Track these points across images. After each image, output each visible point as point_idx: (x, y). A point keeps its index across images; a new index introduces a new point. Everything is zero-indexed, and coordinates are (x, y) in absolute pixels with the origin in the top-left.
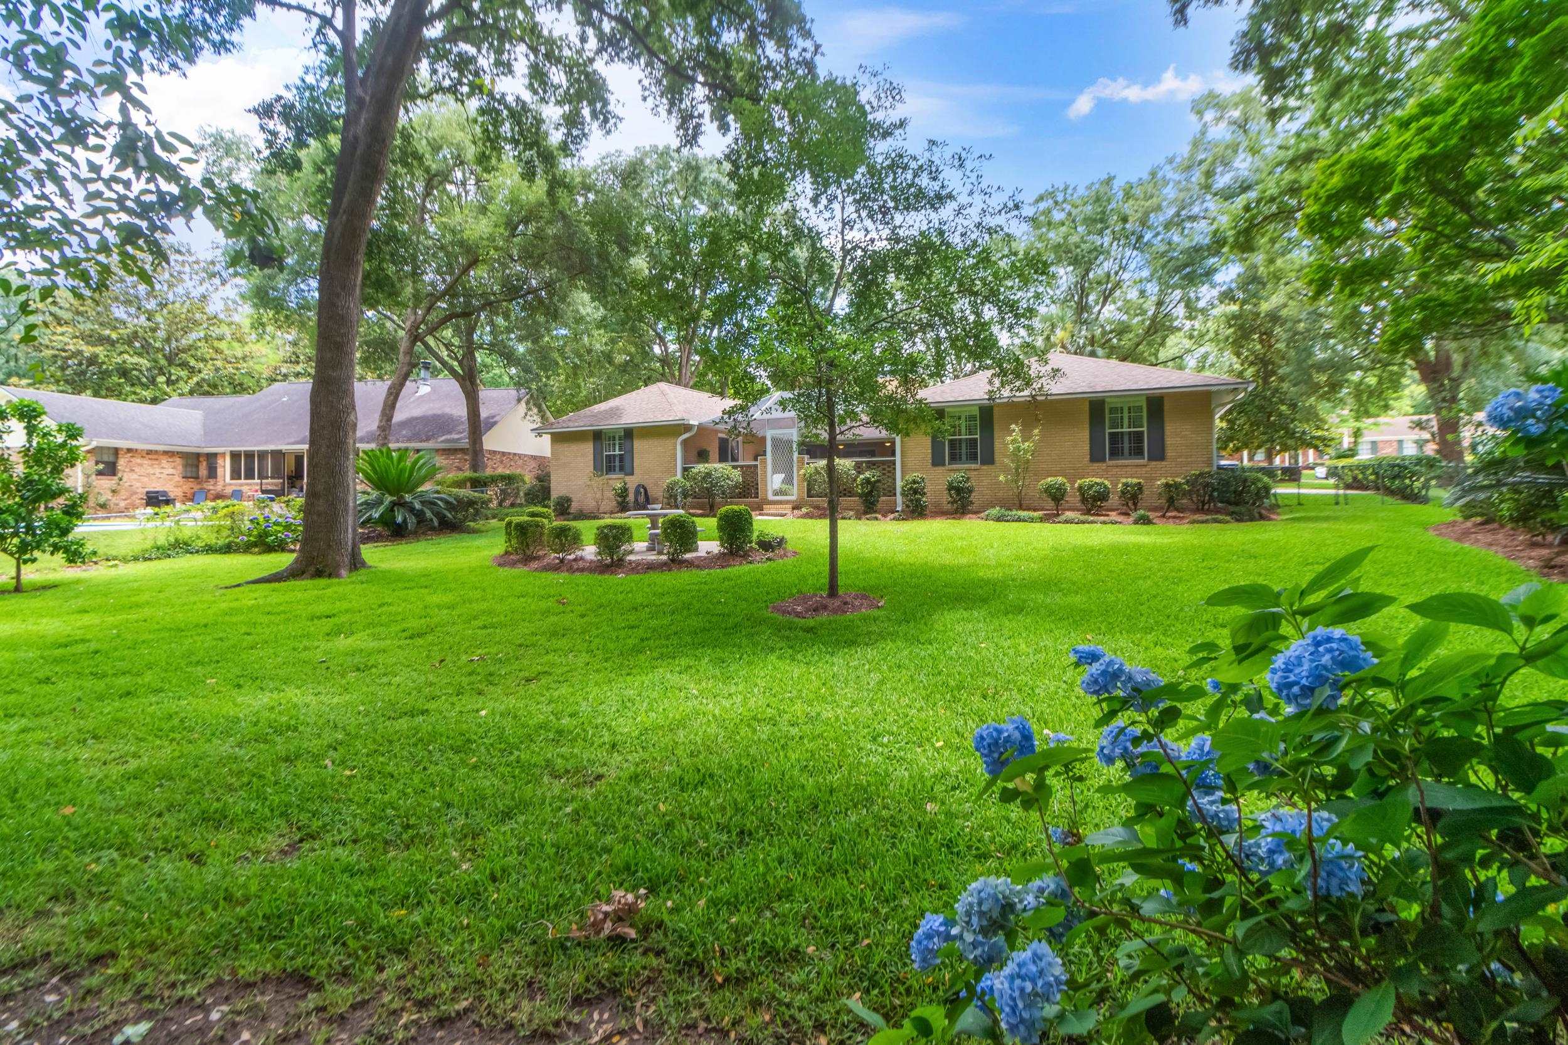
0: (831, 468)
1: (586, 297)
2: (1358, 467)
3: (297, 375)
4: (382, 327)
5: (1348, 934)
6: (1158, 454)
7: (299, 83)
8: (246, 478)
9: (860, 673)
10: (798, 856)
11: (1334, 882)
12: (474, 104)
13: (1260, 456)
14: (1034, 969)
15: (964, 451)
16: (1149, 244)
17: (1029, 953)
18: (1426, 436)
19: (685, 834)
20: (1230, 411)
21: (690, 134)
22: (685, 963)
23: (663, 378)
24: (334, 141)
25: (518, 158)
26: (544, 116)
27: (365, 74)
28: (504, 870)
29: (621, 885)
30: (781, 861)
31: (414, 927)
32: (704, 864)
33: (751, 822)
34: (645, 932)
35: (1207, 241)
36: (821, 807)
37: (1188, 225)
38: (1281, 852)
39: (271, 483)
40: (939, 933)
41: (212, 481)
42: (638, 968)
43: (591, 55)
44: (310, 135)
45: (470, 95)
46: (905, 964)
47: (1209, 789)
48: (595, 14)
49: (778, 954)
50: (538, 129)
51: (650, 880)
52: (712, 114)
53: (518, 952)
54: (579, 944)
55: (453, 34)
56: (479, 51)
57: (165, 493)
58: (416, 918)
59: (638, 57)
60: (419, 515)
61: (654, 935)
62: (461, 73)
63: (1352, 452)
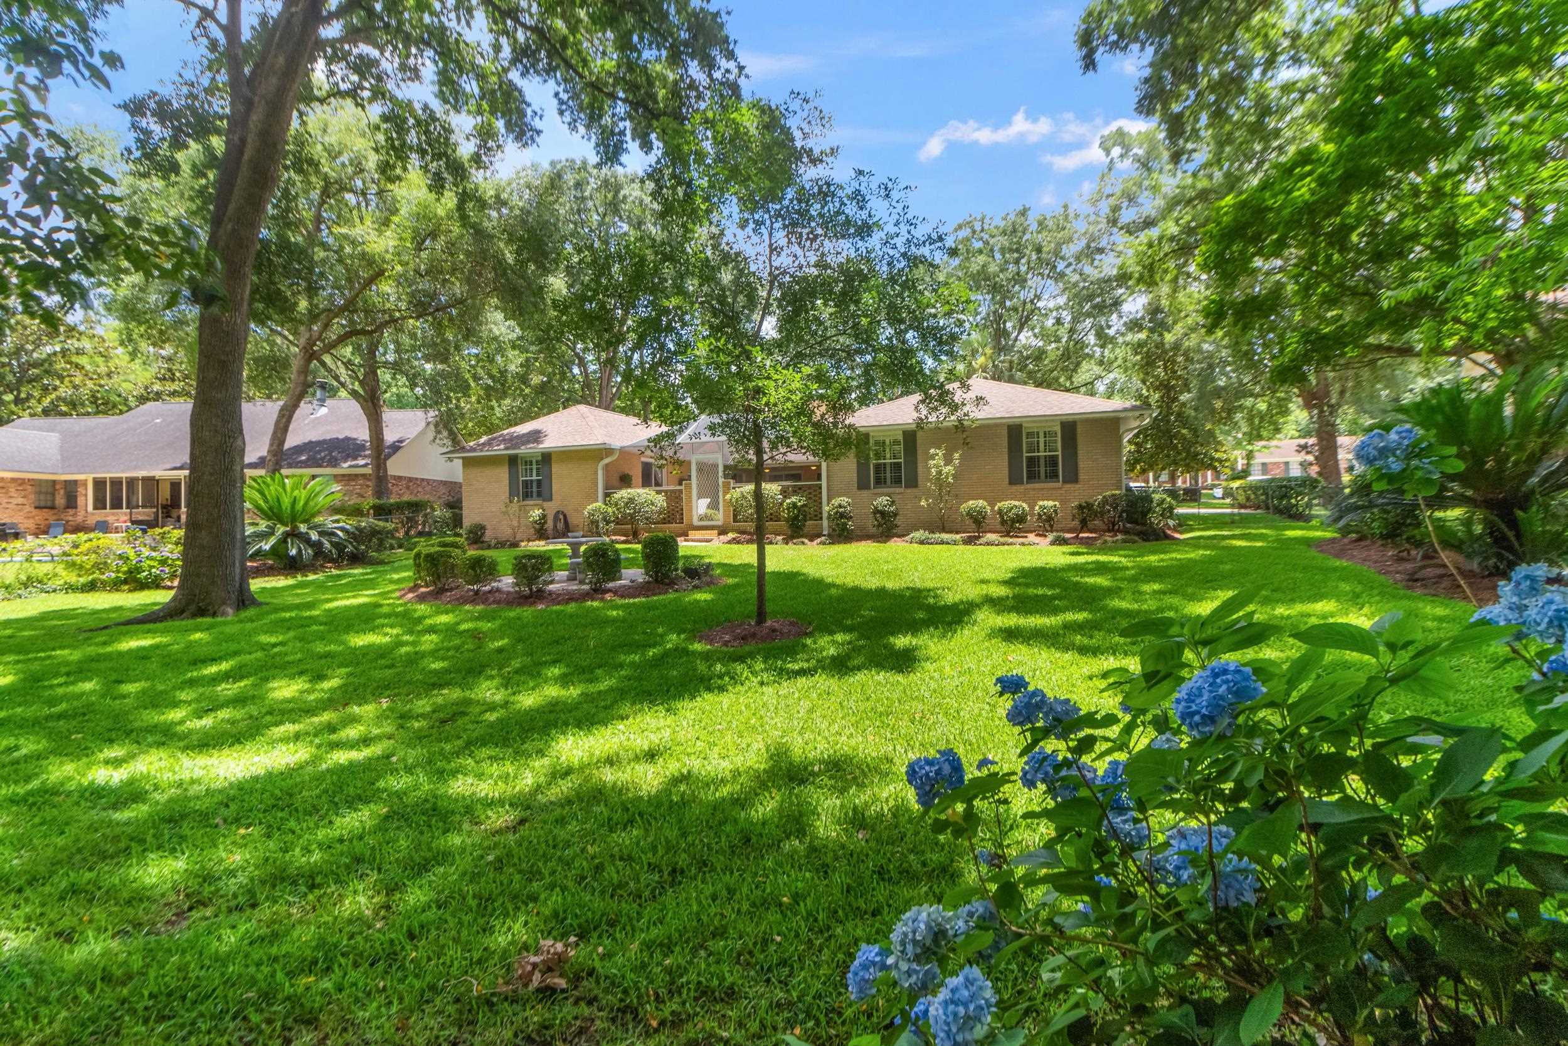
0: (758, 495)
1: (499, 316)
2: (1250, 488)
3: (174, 394)
4: (273, 344)
5: (1243, 938)
6: (1073, 477)
7: (177, 79)
8: (112, 508)
9: (790, 702)
10: (731, 892)
11: (1232, 893)
12: (375, 111)
13: (1164, 477)
14: (966, 993)
15: (888, 475)
16: (1062, 275)
17: (961, 978)
18: (1310, 458)
19: (615, 876)
20: (1137, 436)
21: (611, 151)
22: (619, 1010)
23: (584, 400)
24: (218, 143)
25: (425, 169)
26: (453, 125)
27: (253, 73)
28: (422, 927)
29: (549, 933)
30: (714, 898)
31: (324, 993)
32: (635, 906)
33: (683, 860)
34: (576, 980)
35: (1115, 272)
36: (754, 840)
37: (1098, 257)
38: (1185, 868)
39: (143, 514)
40: (874, 963)
41: (71, 511)
42: (569, 1018)
43: (506, 64)
44: (188, 135)
45: (371, 100)
46: (840, 994)
47: (1121, 809)
48: (509, 22)
49: (713, 992)
50: (447, 139)
51: (580, 926)
52: (634, 130)
53: (440, 1012)
54: (506, 999)
55: (353, 35)
56: (382, 54)
57: (13, 526)
58: (327, 984)
59: (554, 70)
60: (317, 546)
61: (585, 983)
62: (363, 77)
63: (1245, 473)
